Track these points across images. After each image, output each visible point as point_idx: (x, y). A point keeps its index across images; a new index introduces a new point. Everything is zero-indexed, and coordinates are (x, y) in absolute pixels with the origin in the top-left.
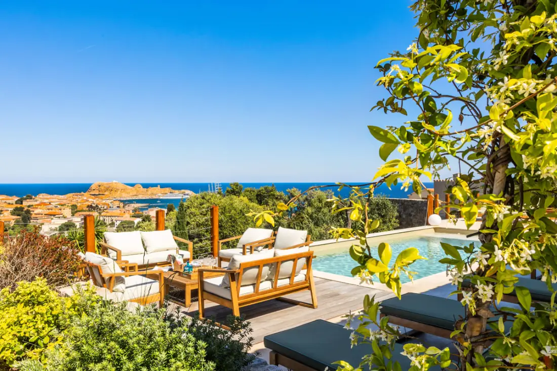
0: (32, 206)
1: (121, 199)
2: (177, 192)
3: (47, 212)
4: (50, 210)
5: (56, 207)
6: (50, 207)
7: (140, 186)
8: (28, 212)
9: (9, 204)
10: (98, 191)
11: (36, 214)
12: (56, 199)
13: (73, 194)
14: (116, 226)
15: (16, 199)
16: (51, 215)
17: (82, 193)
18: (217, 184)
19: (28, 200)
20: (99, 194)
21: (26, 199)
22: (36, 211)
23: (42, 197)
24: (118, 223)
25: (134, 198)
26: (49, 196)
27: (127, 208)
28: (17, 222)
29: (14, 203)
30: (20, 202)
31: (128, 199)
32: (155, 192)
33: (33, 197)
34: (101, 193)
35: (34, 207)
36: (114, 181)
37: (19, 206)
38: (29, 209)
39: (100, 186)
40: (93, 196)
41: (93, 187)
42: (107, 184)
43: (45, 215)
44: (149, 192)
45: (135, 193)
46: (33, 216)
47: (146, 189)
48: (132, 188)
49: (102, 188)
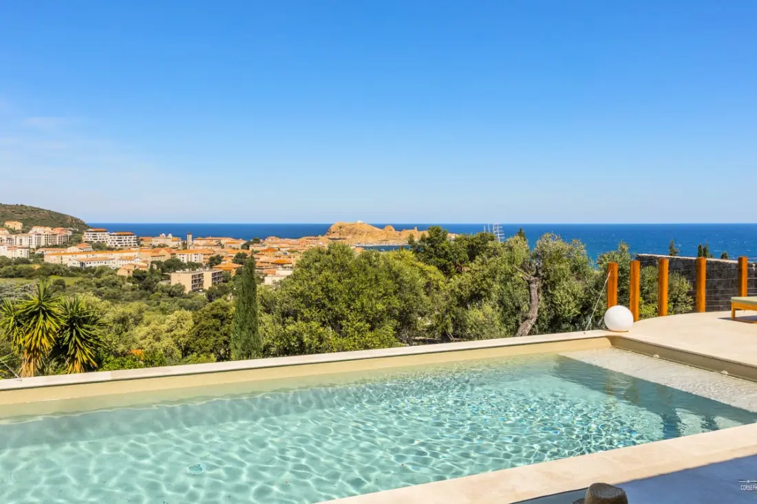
0: (258, 252)
1: (367, 245)
3: (275, 260)
4: (278, 258)
5: (285, 254)
6: (278, 253)
7: (392, 228)
9: (234, 249)
10: (338, 234)
11: (261, 262)
12: (286, 244)
15: (243, 242)
16: (279, 264)
17: (320, 236)
18: (496, 226)
19: (255, 245)
20: (340, 239)
21: (252, 243)
22: (262, 259)
23: (272, 242)
25: (384, 244)
26: (279, 240)
28: (239, 272)
29: (240, 248)
30: (247, 246)
31: (375, 245)
33: (261, 240)
34: (342, 237)
35: (260, 253)
36: (359, 222)
37: (243, 251)
39: (341, 227)
40: (332, 241)
41: (333, 228)
42: (351, 225)
43: (272, 263)
44: (403, 237)
45: (385, 238)
46: (257, 265)
47: (398, 232)
48: (380, 230)
49: (344, 230)
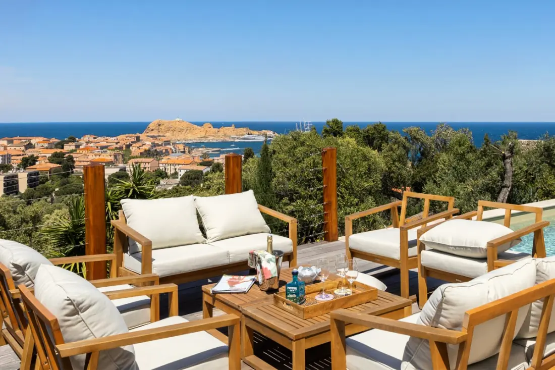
0: (76, 150)
1: (187, 142)
2: (255, 133)
3: (94, 158)
4: (98, 157)
5: (105, 152)
6: (97, 152)
7: (210, 125)
8: (71, 159)
9: (47, 148)
10: (157, 131)
11: (80, 161)
13: (127, 135)
14: (179, 177)
15: (56, 141)
17: (137, 134)
18: (307, 123)
19: (70, 144)
20: (159, 136)
21: (67, 142)
22: (81, 157)
23: (88, 140)
24: (182, 173)
25: (202, 141)
26: (97, 139)
27: (194, 153)
29: (54, 147)
30: (61, 145)
31: (195, 141)
32: (228, 133)
33: (77, 139)
34: (161, 134)
35: (78, 152)
36: (177, 120)
37: (59, 151)
38: (71, 154)
39: (159, 125)
40: (151, 139)
41: (151, 126)
42: (169, 123)
44: (221, 134)
45: (203, 134)
46: (76, 164)
47: (216, 130)
48: (200, 127)
49: (162, 127)
